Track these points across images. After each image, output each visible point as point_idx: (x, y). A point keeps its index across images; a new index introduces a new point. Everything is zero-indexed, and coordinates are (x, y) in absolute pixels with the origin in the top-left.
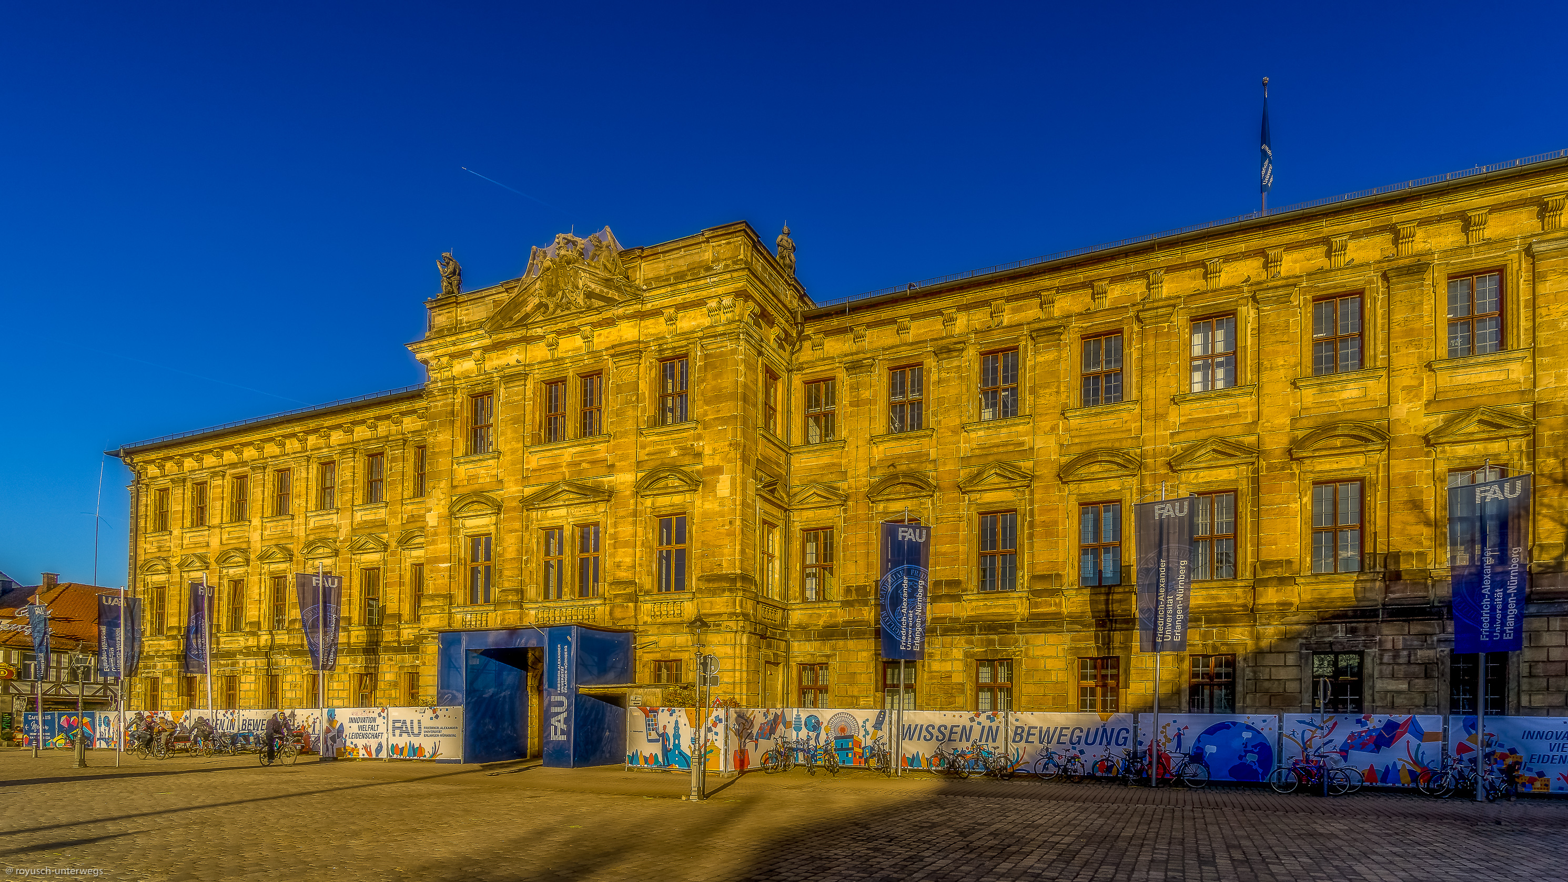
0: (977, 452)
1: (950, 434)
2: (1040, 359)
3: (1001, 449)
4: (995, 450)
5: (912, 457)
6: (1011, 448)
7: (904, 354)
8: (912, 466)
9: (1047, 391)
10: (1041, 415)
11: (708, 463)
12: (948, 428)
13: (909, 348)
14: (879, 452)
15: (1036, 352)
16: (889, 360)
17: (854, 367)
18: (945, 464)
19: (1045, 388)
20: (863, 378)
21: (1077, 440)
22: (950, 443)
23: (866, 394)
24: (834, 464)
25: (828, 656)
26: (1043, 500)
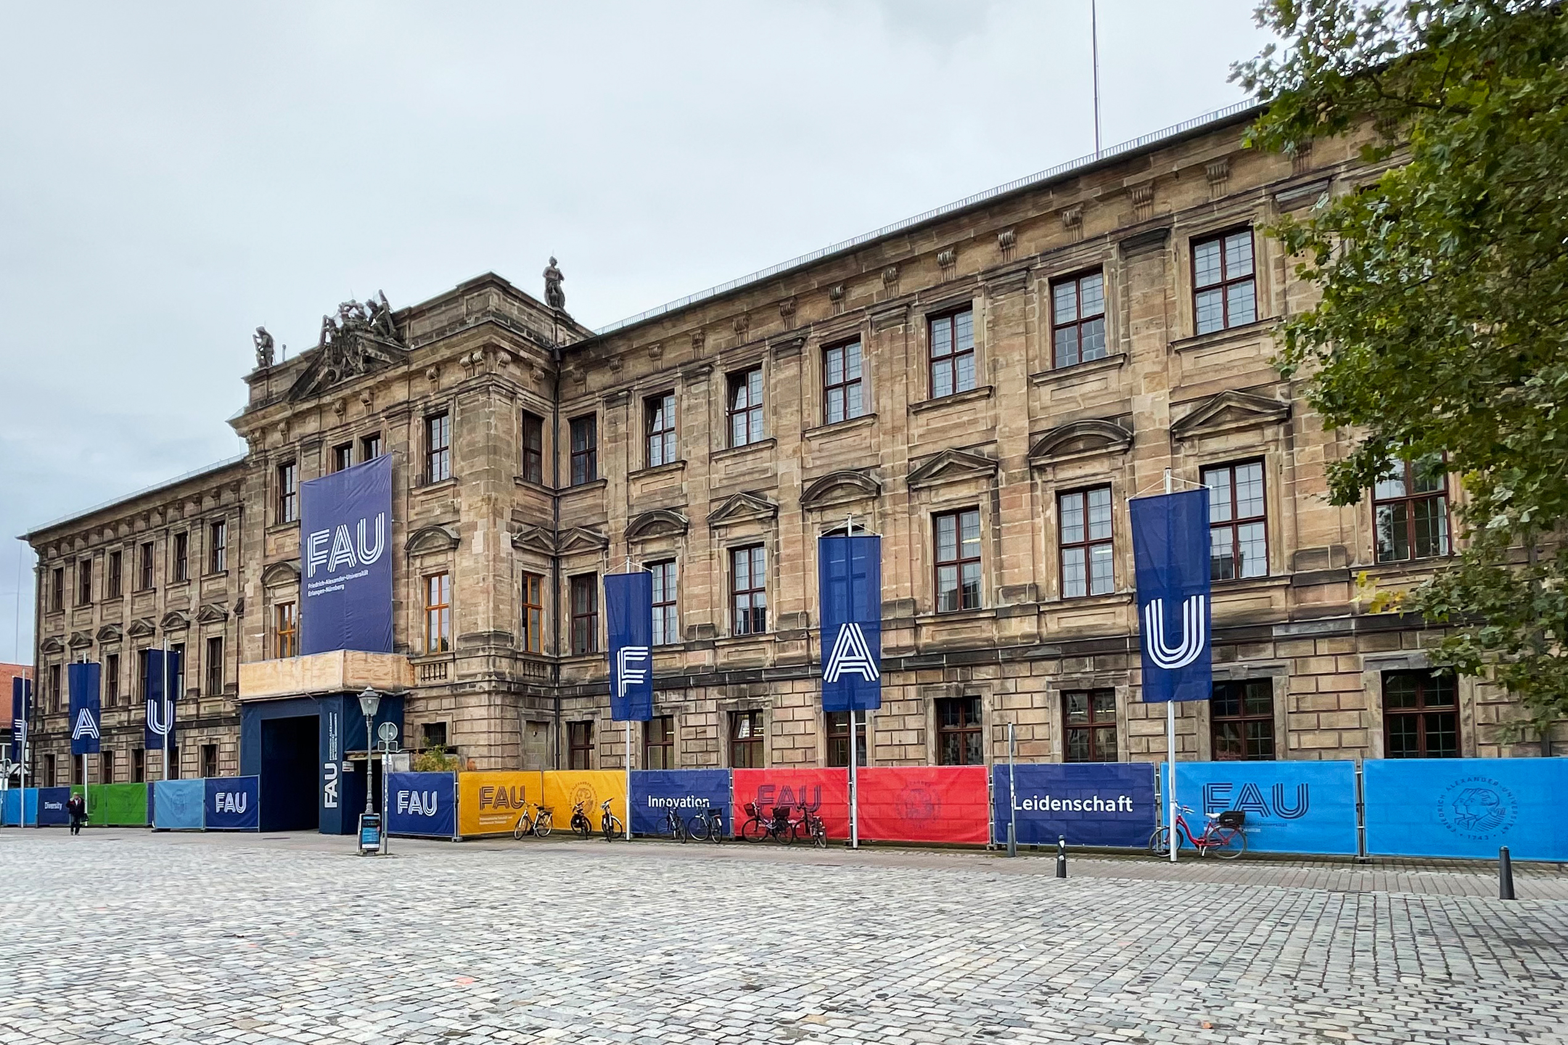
0: (725, 483)
1: (699, 464)
2: (781, 376)
3: (747, 478)
4: (742, 479)
5: (665, 492)
6: (756, 476)
7: (658, 382)
8: (666, 502)
9: (789, 410)
10: (783, 437)
11: (464, 518)
12: (697, 458)
13: (661, 375)
14: (636, 490)
15: (777, 368)
16: (643, 389)
17: (611, 400)
18: (695, 498)
19: (786, 407)
20: (621, 411)
21: (818, 463)
22: (700, 475)
23: (622, 428)
24: (596, 506)
25: (593, 714)
26: (787, 531)
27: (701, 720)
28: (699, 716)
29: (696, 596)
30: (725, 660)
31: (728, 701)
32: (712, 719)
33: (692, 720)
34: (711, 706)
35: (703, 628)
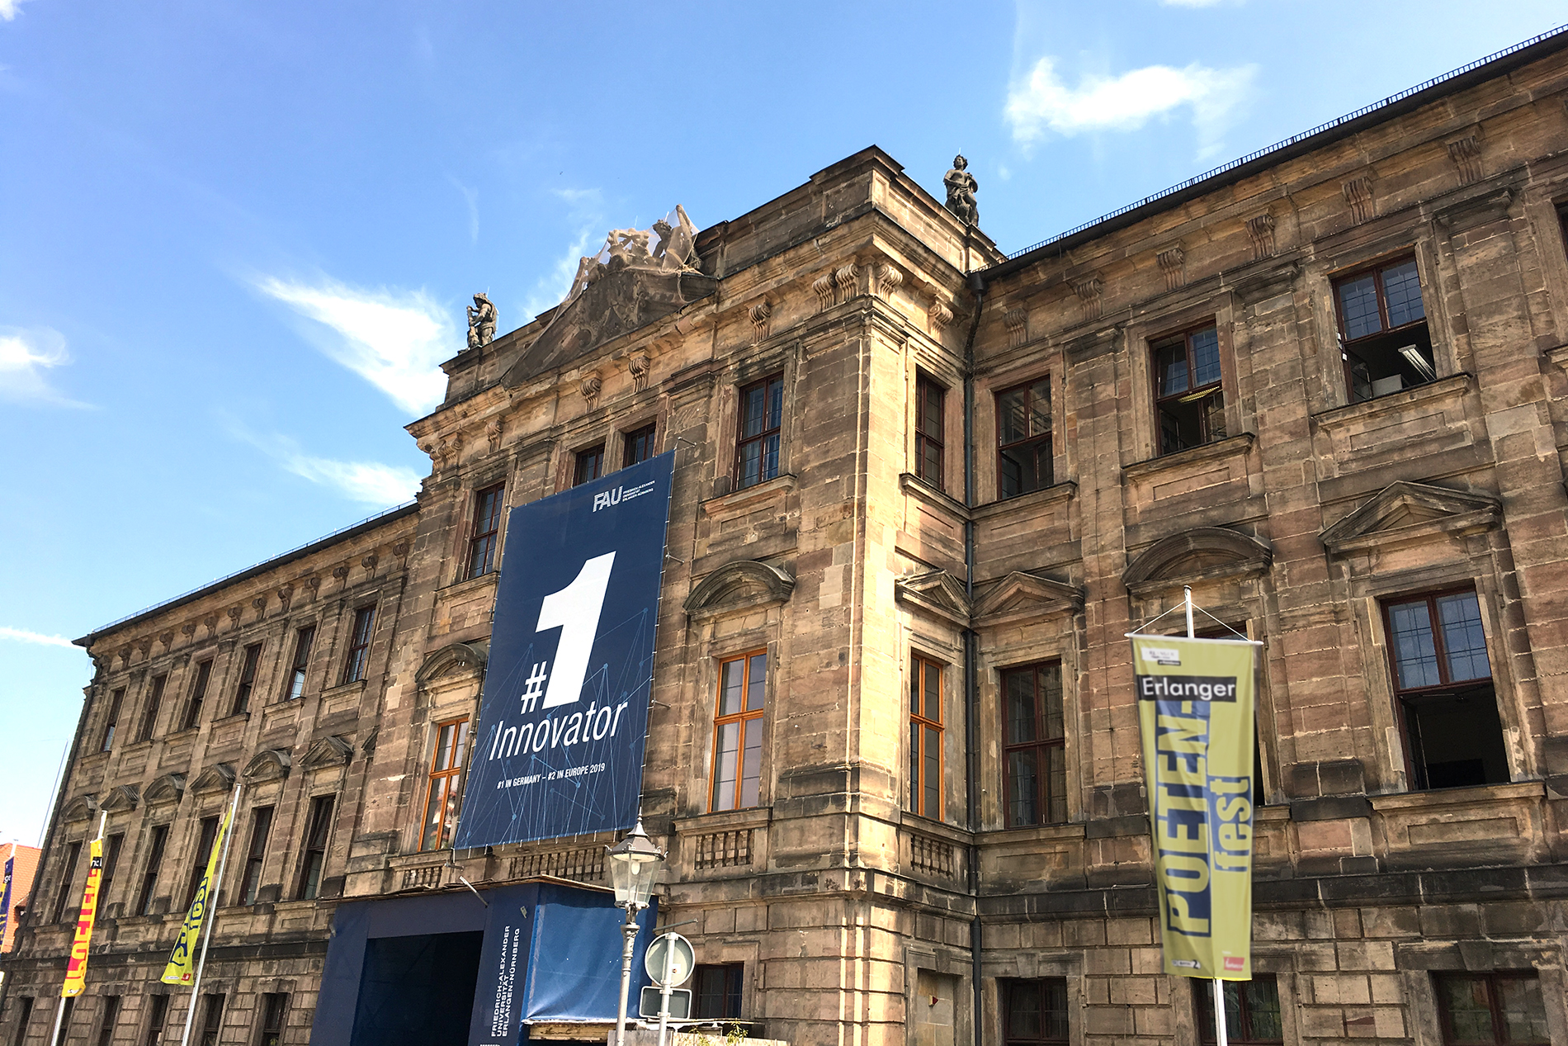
0: (1355, 467)
1: (1287, 438)
2: (1465, 261)
3: (1410, 454)
4: (1397, 457)
5: (1207, 497)
6: (1433, 448)
7: (1175, 308)
8: (1214, 513)
9: (1497, 318)
10: (1491, 370)
11: (806, 546)
12: (1281, 428)
13: (1185, 295)
14: (1142, 497)
15: (1454, 250)
16: (1146, 324)
17: (1081, 348)
18: (1284, 501)
19: (1491, 314)
20: (1103, 363)
22: (1290, 457)
23: (1107, 392)
24: (1054, 532)
25: (1064, 961)
26: (1535, 553)
27: (1356, 991)
28: (1347, 982)
29: (1310, 700)
30: (1405, 845)
31: (1428, 945)
32: (1386, 990)
33: (1328, 990)
34: (1380, 955)
35: (1335, 770)
